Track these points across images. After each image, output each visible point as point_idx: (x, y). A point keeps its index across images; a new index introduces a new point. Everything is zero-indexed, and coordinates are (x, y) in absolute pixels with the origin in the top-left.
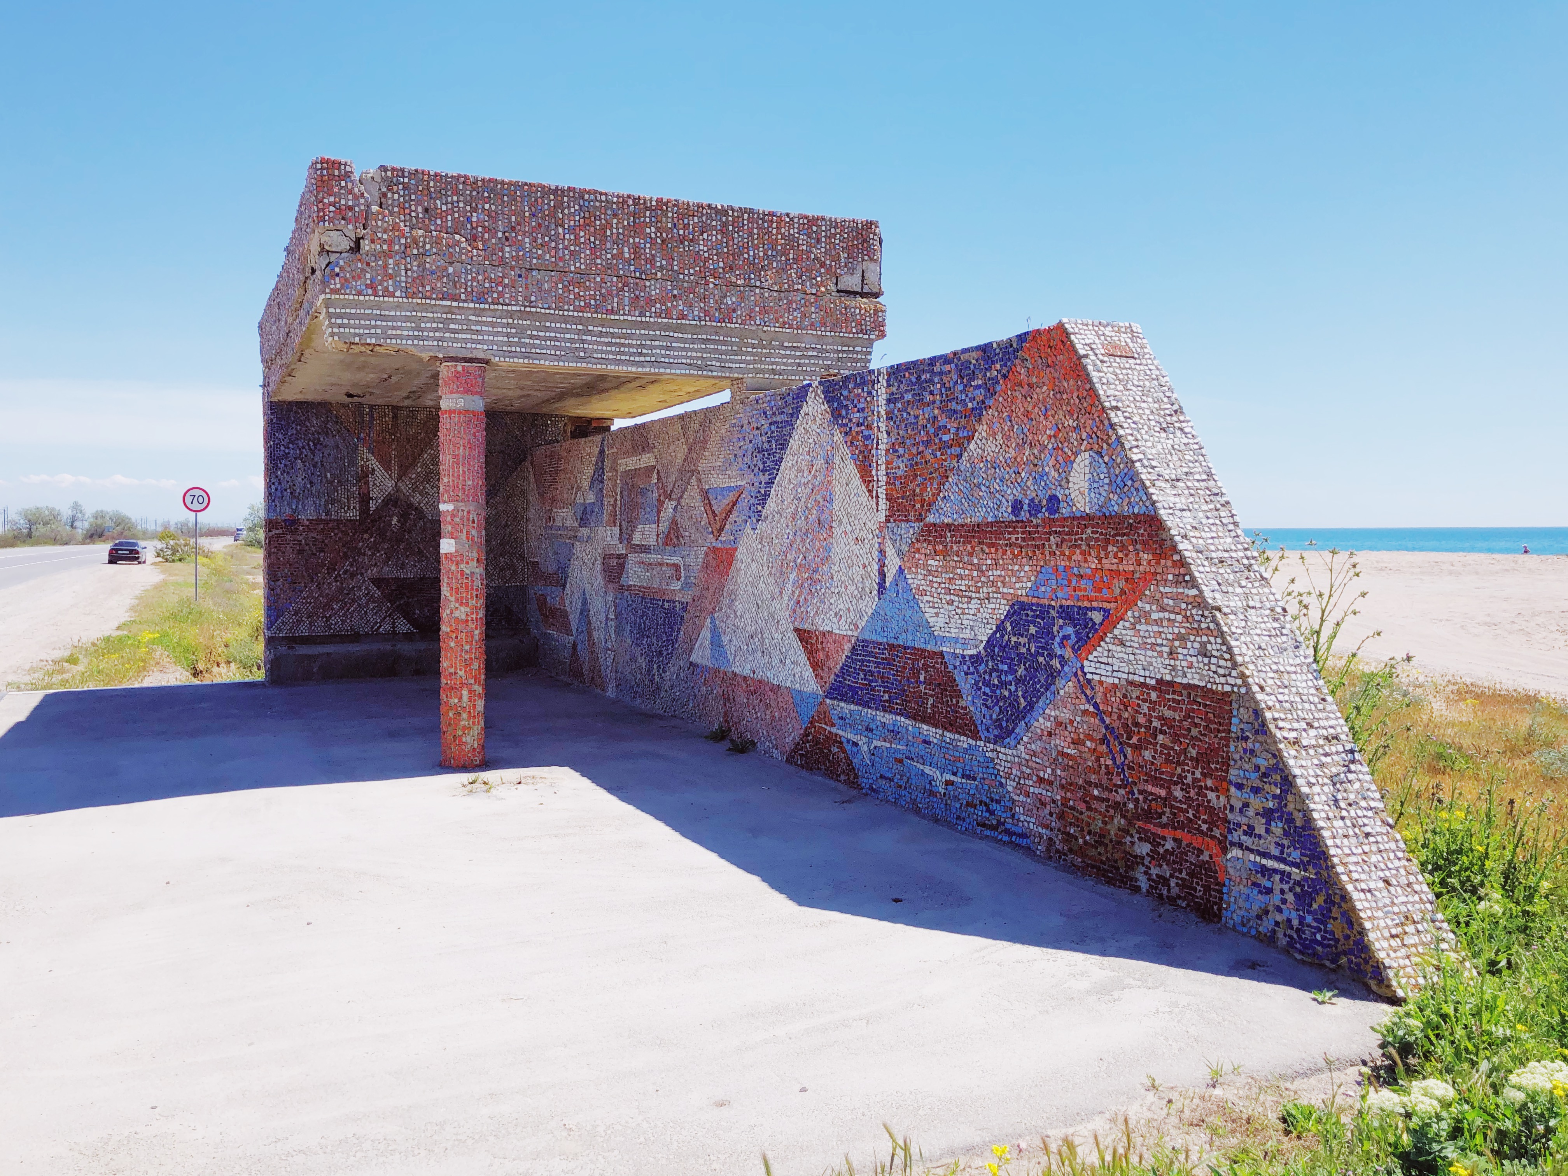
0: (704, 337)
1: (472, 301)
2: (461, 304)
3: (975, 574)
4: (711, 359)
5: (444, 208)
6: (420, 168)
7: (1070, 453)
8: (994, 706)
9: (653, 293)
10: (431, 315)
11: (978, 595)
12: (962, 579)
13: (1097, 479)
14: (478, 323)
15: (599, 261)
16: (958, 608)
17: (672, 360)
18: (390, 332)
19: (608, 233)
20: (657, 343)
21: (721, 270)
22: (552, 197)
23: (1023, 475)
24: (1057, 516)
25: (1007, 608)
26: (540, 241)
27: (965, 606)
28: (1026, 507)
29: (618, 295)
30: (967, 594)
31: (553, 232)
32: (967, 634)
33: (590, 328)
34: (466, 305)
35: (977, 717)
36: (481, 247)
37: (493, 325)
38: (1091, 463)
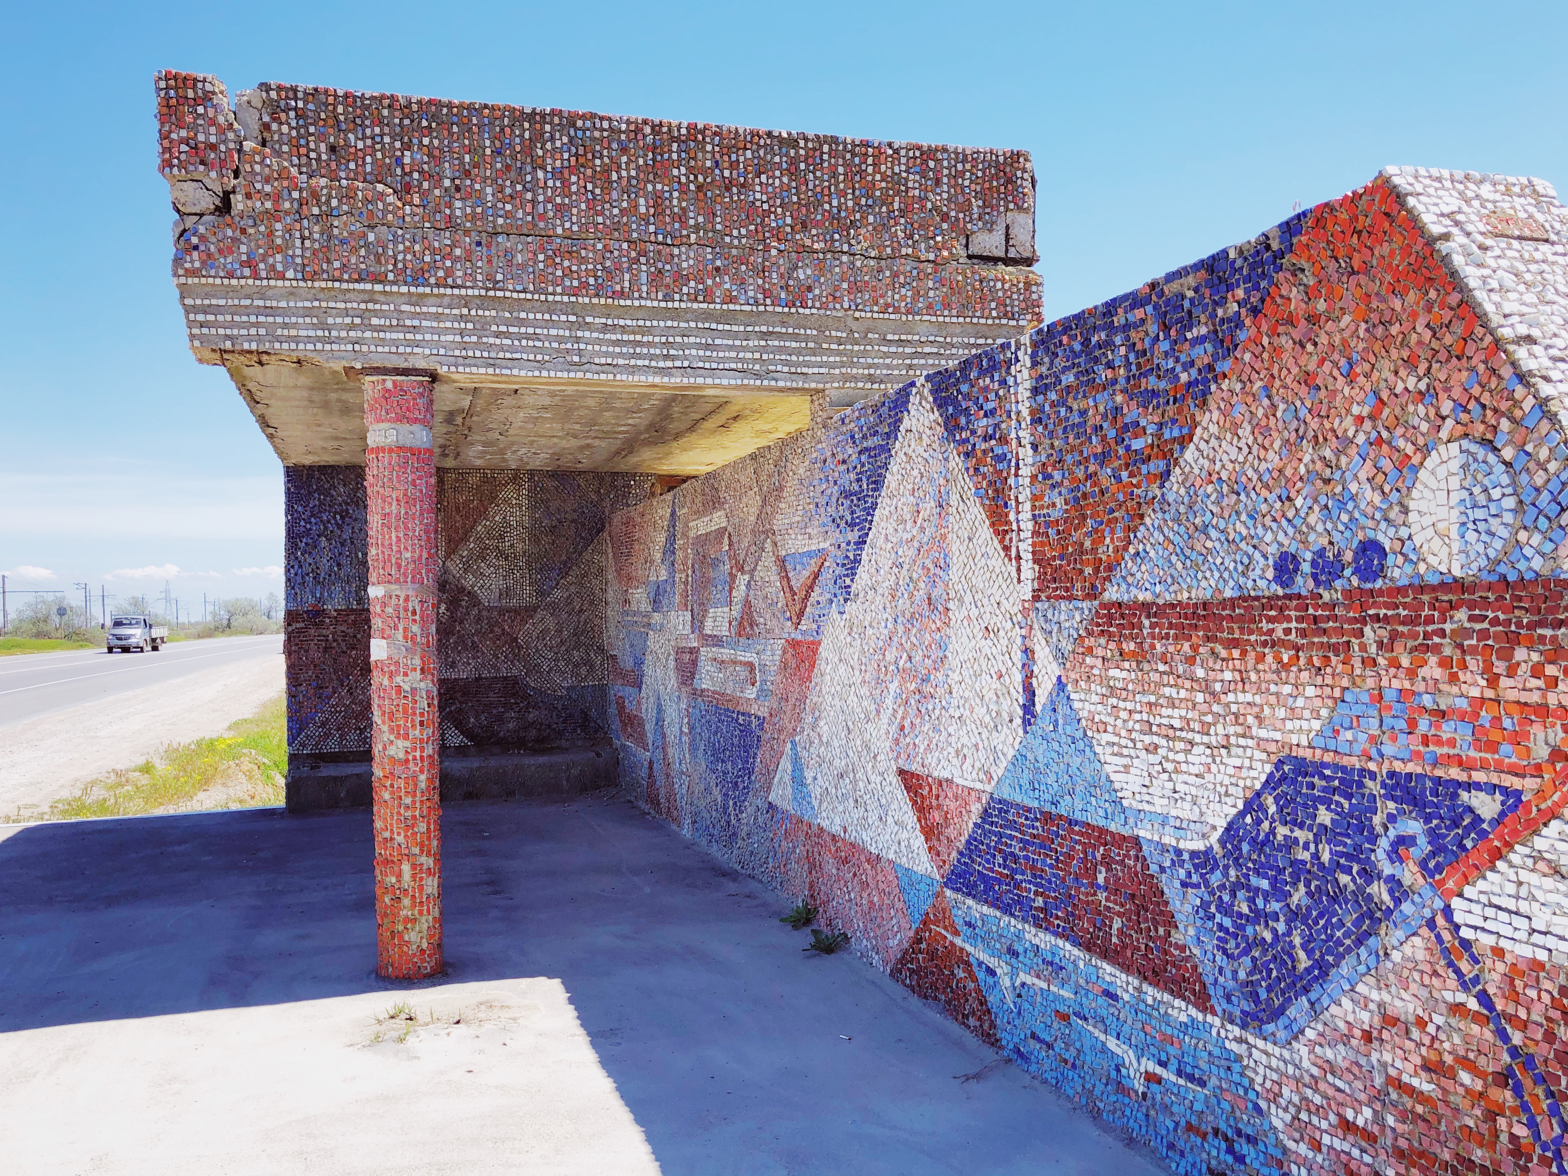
0: (764, 329)
1: (405, 283)
2: (388, 288)
3: (1200, 697)
4: (772, 362)
5: (360, 145)
6: (321, 86)
7: (1409, 449)
8: (1240, 956)
9: (685, 265)
10: (342, 305)
11: (1206, 739)
12: (1174, 707)
13: (1482, 499)
14: (414, 315)
15: (600, 219)
16: (1166, 759)
17: (714, 366)
18: (279, 332)
19: (614, 176)
20: (692, 340)
21: (788, 229)
22: (526, 125)
23: (1299, 502)
24: (1379, 584)
25: (1268, 768)
26: (508, 191)
27: (1181, 757)
28: (1306, 567)
29: (630, 269)
30: (1184, 734)
31: (529, 178)
32: (1185, 810)
33: (589, 319)
34: (395, 289)
35: (1207, 969)
36: (417, 201)
37: (437, 317)
38: (1465, 467)
